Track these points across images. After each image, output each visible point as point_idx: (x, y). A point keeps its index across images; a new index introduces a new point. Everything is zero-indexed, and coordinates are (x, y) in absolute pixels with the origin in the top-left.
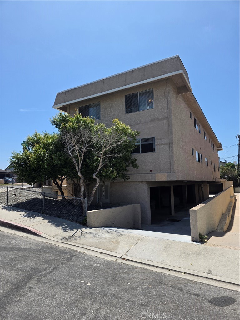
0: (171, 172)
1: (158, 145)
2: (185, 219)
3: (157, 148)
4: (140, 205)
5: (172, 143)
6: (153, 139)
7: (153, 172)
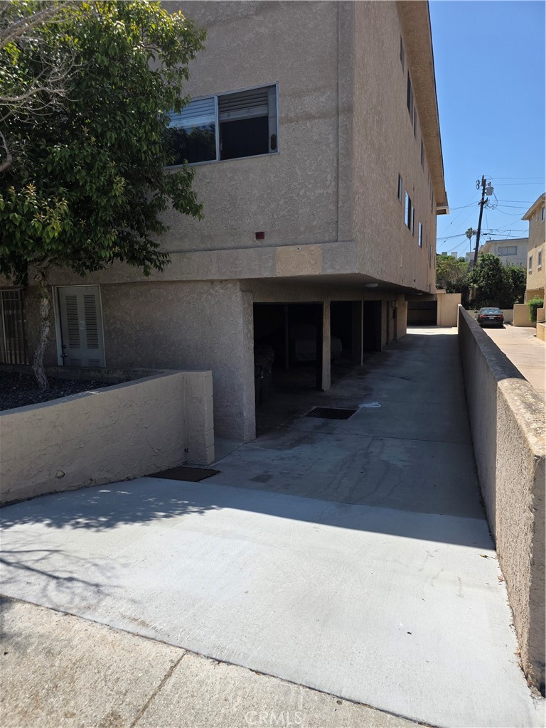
0: (340, 239)
1: (290, 121)
2: (367, 405)
3: (283, 134)
4: (210, 372)
5: (349, 110)
6: (270, 98)
7: (266, 240)
